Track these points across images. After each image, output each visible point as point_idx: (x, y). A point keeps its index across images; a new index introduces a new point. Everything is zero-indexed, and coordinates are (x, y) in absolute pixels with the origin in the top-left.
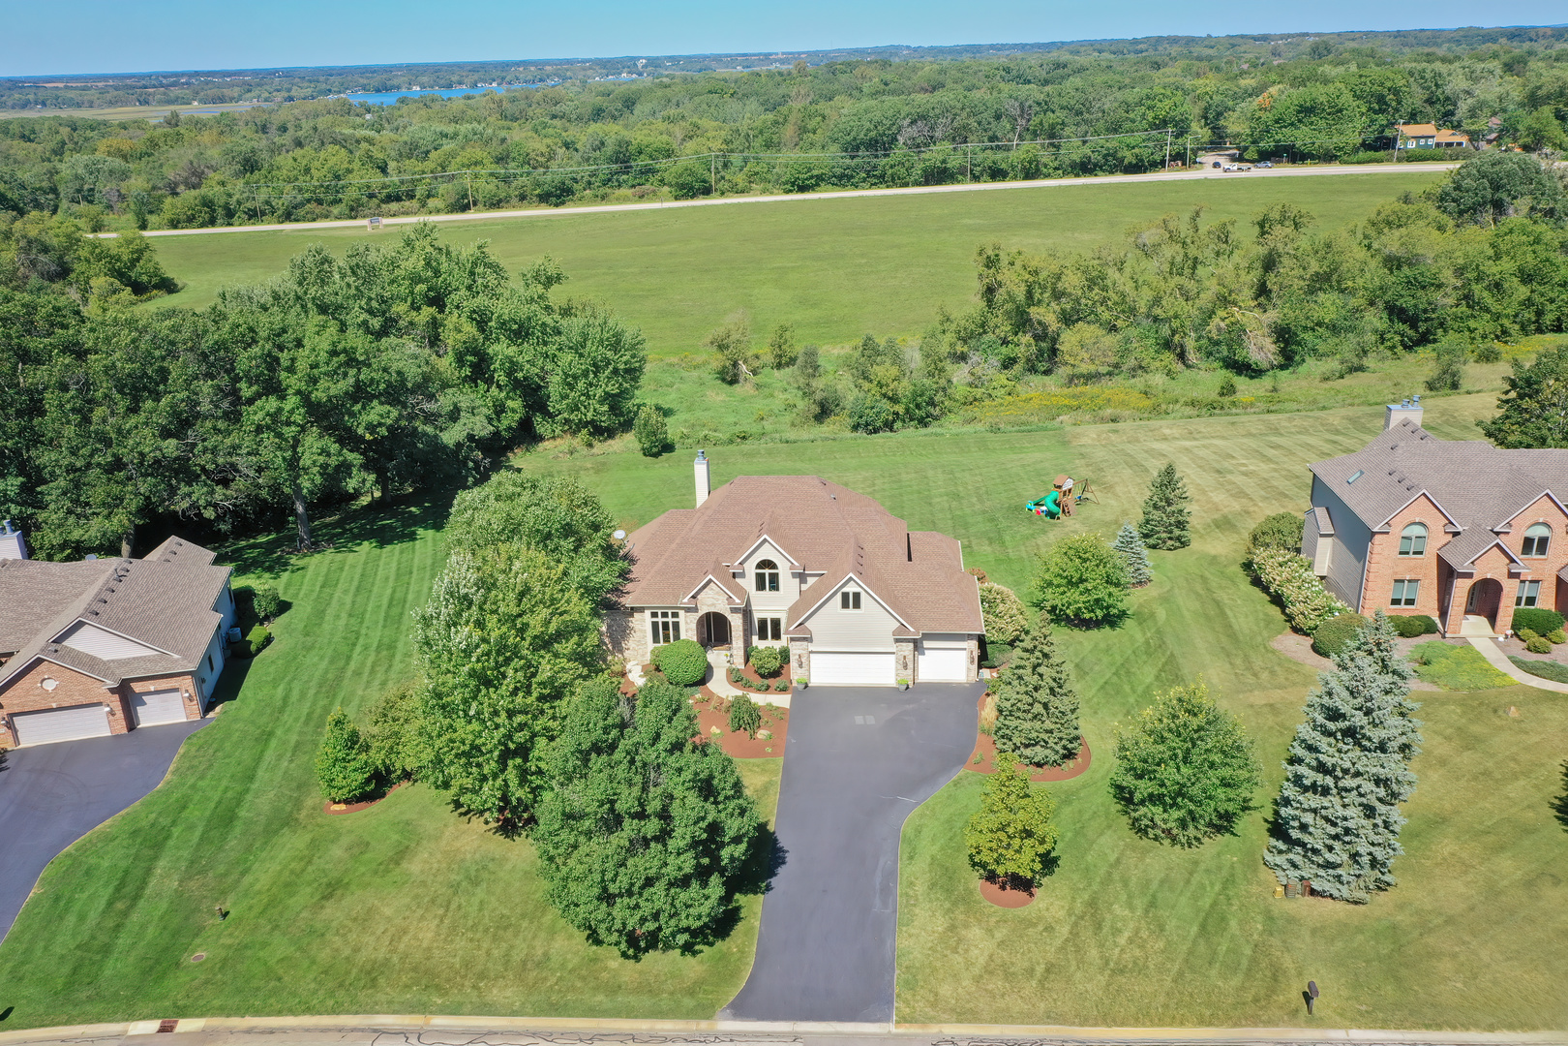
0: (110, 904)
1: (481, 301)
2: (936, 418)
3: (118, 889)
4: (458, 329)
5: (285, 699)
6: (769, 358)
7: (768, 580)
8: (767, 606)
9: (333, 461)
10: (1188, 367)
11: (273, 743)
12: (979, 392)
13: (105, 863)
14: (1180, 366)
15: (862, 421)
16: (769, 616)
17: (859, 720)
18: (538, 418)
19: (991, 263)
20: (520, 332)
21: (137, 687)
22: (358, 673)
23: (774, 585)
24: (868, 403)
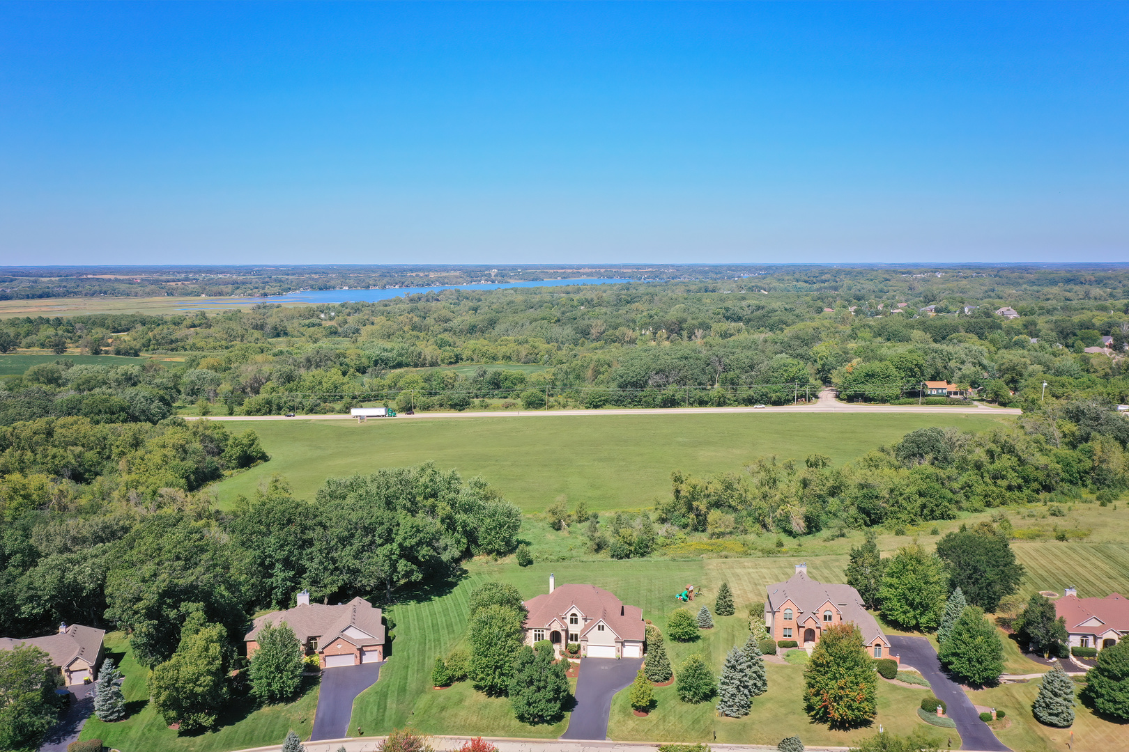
0: (378, 710)
1: (452, 495)
2: (649, 553)
3: (379, 706)
4: (443, 508)
5: (408, 656)
6: (575, 517)
7: (574, 620)
8: (574, 629)
9: (408, 569)
10: (768, 530)
11: (410, 669)
12: (668, 541)
13: (371, 700)
14: (764, 531)
15: (616, 554)
16: (574, 633)
17: (603, 668)
18: (473, 546)
19: (678, 480)
20: (468, 509)
21: (365, 649)
22: (430, 649)
23: (576, 623)
24: (618, 546)
